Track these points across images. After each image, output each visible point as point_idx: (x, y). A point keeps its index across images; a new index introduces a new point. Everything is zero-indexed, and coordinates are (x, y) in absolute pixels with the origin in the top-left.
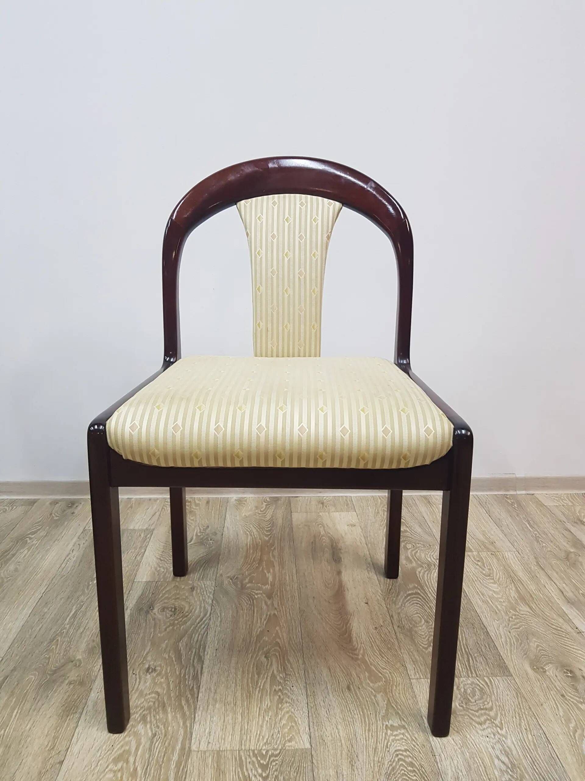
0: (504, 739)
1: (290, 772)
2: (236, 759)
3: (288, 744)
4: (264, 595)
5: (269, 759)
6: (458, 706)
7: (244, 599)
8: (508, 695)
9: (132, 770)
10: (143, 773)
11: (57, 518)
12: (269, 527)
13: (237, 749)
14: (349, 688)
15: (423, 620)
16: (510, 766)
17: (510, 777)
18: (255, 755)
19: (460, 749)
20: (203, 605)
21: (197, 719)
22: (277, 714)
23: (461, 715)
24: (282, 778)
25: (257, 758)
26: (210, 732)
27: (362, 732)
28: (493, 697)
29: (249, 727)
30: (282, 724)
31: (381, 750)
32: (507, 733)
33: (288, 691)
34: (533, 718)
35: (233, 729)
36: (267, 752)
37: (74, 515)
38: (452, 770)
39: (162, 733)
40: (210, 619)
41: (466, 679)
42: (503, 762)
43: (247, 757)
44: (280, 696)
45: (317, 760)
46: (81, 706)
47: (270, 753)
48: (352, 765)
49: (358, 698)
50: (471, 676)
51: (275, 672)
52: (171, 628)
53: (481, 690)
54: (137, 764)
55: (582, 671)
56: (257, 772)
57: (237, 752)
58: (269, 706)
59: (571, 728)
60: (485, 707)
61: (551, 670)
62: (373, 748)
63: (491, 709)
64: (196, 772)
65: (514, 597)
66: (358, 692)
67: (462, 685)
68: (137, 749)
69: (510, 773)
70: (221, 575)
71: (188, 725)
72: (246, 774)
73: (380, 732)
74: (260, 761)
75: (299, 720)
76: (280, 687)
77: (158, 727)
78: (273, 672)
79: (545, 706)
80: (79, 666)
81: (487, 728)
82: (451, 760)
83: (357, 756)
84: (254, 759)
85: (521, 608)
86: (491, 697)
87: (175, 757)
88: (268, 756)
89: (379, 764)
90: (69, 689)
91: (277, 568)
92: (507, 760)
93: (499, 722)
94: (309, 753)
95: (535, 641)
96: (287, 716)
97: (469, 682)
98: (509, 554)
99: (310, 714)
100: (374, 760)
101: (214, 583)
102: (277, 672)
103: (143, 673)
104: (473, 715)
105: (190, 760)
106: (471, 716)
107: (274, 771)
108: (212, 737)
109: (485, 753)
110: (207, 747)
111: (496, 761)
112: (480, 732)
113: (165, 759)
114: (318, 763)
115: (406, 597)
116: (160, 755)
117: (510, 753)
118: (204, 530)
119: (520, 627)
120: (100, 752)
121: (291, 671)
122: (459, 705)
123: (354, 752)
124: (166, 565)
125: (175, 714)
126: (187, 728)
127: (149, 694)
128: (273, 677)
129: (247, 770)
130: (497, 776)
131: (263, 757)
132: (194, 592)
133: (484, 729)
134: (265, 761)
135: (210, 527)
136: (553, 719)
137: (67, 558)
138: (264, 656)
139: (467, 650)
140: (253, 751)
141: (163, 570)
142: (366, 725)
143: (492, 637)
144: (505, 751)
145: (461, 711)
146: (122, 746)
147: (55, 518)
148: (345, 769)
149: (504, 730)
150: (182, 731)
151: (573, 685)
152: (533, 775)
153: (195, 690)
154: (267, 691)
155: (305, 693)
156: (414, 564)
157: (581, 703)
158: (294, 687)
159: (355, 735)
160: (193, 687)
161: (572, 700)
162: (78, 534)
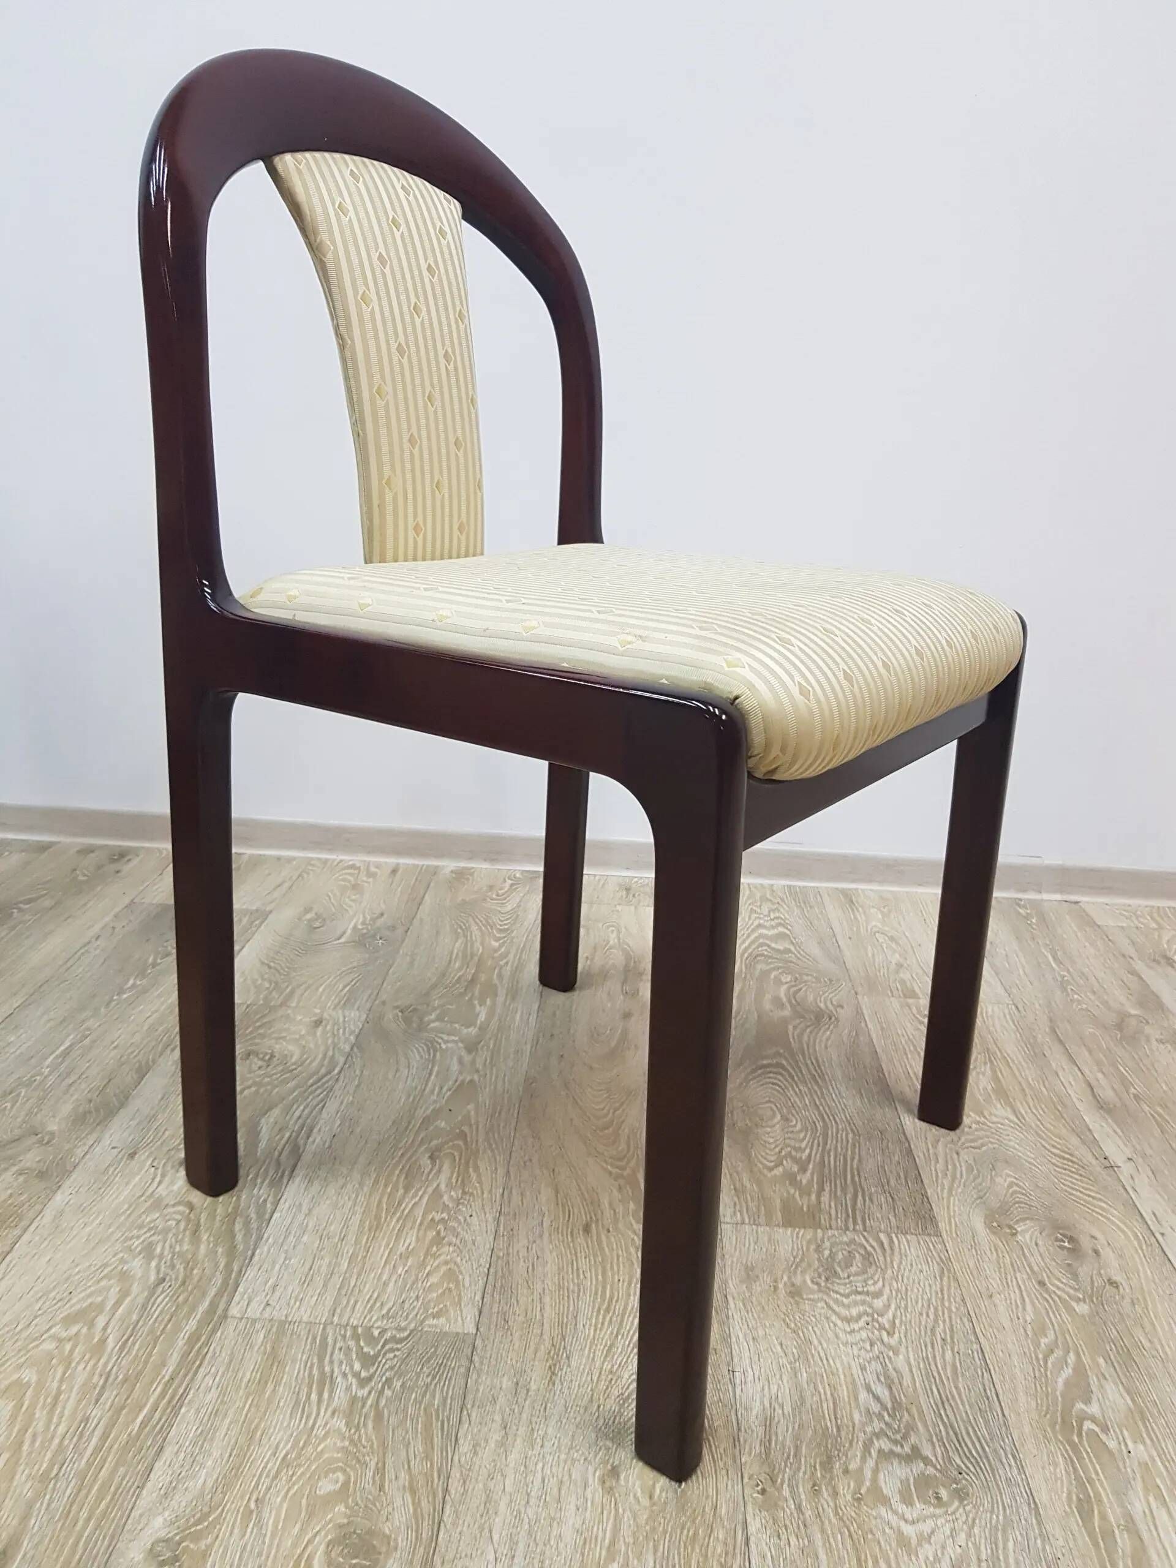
0: (891, 1354)
1: (418, 1375)
2: (314, 1339)
3: (431, 1321)
4: (461, 1045)
5: (383, 1347)
6: (809, 1282)
7: (416, 1048)
8: (921, 1271)
9: (96, 1340)
10: (118, 1347)
11: (85, 878)
12: (505, 924)
13: (323, 1320)
14: (587, 1229)
15: (779, 1116)
16: (889, 1406)
17: (884, 1426)
18: (356, 1337)
19: (790, 1363)
20: (330, 1053)
21: (256, 1258)
22: (423, 1265)
23: (809, 1299)
24: (399, 1384)
25: (358, 1341)
26: (275, 1286)
27: (593, 1312)
28: (889, 1272)
29: (358, 1283)
30: (429, 1284)
31: (621, 1352)
32: (900, 1342)
33: (460, 1223)
34: (965, 1320)
35: (325, 1285)
36: (383, 1332)
37: (119, 874)
38: (762, 1402)
39: (177, 1279)
40: (337, 1080)
41: (839, 1234)
42: (877, 1398)
43: (339, 1338)
44: (438, 1233)
45: (482, 1358)
46: (31, 1214)
47: (388, 1335)
48: (553, 1373)
49: (602, 1249)
50: (851, 1227)
51: (443, 1187)
52: (253, 1089)
53: (867, 1257)
54: (109, 1331)
55: (1096, 1239)
56: (352, 1367)
57: (322, 1326)
58: (411, 1247)
59: (1043, 1345)
60: (865, 1289)
61: (1027, 1233)
62: (606, 1345)
63: (878, 1295)
64: (225, 1355)
65: (985, 1089)
66: (604, 1238)
67: (827, 1244)
68: (118, 1304)
69: (887, 1417)
70: (384, 1003)
71: (236, 1269)
72: (327, 1369)
73: (629, 1316)
74: (362, 1349)
75: (467, 1279)
76: (445, 1215)
77: (173, 1267)
78: (438, 1185)
79: (997, 1299)
80: (48, 1143)
81: (861, 1329)
82: (767, 1383)
83: (568, 1358)
84: (352, 1343)
85: (994, 1111)
86: (884, 1271)
87: (192, 1325)
88: (383, 1340)
89: (610, 1377)
90: (15, 1184)
91: (501, 999)
92: (887, 1393)
93: (889, 1321)
94: (469, 1341)
95: (1008, 1176)
96: (444, 1268)
97: (845, 1239)
98: (996, 1009)
99: (492, 1270)
100: (602, 1368)
101: (365, 1016)
102: (447, 1186)
103: (173, 1167)
104: (836, 1301)
105: (219, 1334)
106: (831, 1303)
107: (387, 1370)
108: (277, 1294)
109: (842, 1377)
110: (261, 1314)
111: (863, 1395)
112: (841, 1335)
113: (169, 1326)
114: (482, 1363)
115: (754, 1071)
116: (160, 1319)
117: (896, 1381)
118: (374, 920)
119: (983, 1145)
120: (41, 1302)
121: (476, 1188)
122: (812, 1282)
123: (565, 1348)
124: (277, 975)
125: (215, 1246)
126: (230, 1274)
127: (174, 1206)
128: (437, 1194)
129: (331, 1362)
130: (857, 1422)
131: (371, 1340)
132: (320, 1028)
133: (853, 1331)
134: (373, 1349)
135: (385, 916)
136: (1007, 1324)
137: (82, 951)
138: (427, 1155)
139: (857, 1178)
140: (355, 1328)
141: (267, 985)
142: (604, 1301)
143: (917, 1159)
144: (887, 1377)
145: (812, 1292)
146: (89, 1296)
147: (81, 878)
148: (536, 1381)
149: (896, 1335)
150: (218, 1280)
151: (1069, 1265)
152: (936, 1425)
153: (269, 1205)
154: (415, 1222)
155: (493, 1230)
156: (787, 1012)
157: (1078, 1300)
158: (475, 1219)
159: (576, 1317)
160: (265, 1201)
161: (1059, 1293)
162: (117, 910)
